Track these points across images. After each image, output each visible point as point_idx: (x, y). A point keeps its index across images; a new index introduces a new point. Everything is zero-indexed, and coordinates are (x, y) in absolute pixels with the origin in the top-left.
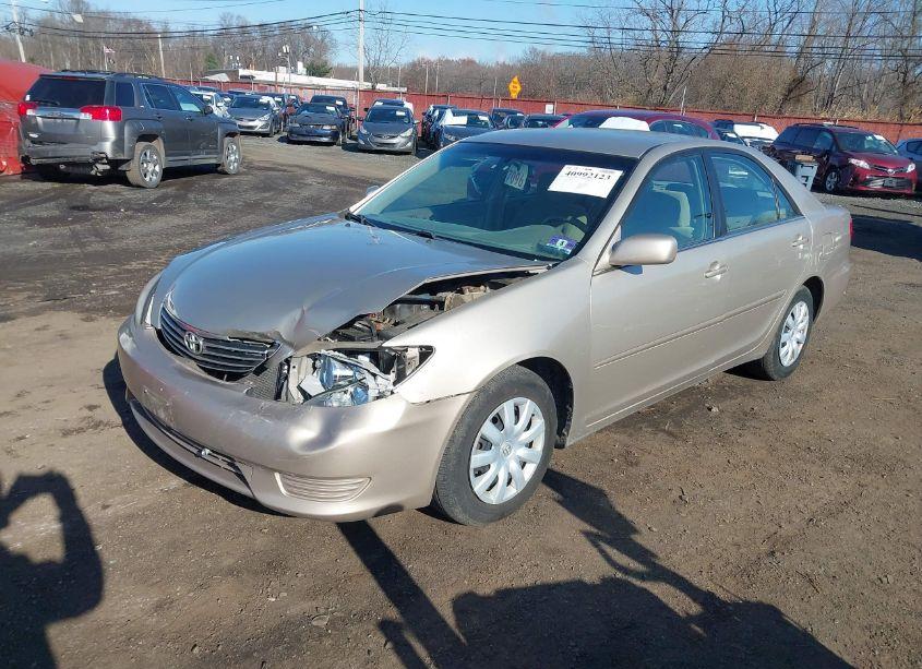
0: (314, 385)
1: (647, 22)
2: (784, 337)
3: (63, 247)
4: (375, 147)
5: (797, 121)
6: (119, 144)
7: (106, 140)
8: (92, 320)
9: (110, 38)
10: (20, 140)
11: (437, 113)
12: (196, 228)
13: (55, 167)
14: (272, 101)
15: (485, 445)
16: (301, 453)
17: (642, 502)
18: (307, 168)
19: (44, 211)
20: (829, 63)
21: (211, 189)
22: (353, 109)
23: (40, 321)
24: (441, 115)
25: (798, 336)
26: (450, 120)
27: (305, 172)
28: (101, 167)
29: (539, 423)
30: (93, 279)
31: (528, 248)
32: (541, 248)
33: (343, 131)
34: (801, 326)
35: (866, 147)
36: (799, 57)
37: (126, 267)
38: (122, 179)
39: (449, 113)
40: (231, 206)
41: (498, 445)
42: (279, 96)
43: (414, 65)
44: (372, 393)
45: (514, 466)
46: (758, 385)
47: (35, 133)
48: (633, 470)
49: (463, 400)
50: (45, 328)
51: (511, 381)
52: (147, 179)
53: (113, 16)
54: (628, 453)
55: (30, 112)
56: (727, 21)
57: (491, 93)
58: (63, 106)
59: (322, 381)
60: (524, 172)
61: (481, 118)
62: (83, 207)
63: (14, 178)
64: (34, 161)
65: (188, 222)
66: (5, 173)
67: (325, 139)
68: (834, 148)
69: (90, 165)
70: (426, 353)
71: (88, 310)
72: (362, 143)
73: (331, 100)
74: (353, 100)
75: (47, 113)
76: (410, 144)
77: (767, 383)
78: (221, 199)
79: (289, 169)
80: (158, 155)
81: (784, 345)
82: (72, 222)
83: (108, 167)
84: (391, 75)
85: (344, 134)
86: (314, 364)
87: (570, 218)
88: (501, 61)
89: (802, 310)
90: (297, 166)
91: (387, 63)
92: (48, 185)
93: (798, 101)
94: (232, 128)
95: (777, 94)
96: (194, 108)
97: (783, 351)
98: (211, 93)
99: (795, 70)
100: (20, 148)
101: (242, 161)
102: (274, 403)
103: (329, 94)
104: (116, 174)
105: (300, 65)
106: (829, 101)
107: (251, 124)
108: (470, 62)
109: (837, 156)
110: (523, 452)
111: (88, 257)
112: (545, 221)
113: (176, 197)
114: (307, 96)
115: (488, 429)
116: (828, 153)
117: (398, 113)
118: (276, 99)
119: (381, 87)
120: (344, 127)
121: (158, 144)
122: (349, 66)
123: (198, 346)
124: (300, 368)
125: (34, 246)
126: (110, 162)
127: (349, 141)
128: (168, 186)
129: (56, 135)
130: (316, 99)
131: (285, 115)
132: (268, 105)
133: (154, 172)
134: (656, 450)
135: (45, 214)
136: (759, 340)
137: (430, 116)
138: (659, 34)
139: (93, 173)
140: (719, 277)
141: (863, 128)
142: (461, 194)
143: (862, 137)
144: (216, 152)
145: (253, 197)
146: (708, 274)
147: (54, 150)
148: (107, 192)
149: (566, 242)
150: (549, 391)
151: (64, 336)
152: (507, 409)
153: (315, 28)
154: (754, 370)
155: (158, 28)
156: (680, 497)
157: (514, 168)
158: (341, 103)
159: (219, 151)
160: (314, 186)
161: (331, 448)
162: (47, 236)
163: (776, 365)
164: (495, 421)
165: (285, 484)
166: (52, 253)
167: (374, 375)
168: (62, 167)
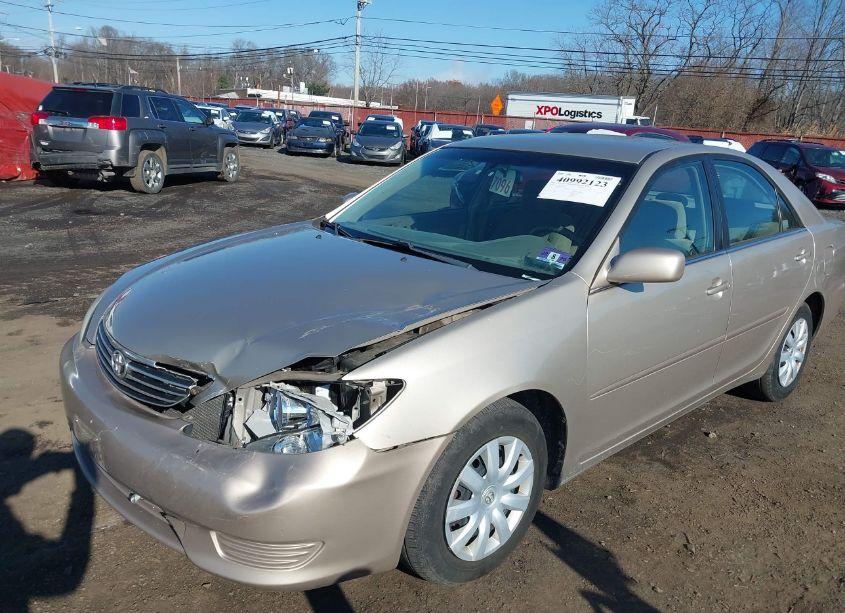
0: (263, 424)
1: (619, 48)
2: (784, 356)
3: (57, 249)
4: (366, 159)
5: (764, 138)
6: (123, 152)
7: (111, 148)
8: (68, 325)
9: (133, 60)
10: (32, 147)
11: (425, 128)
12: (188, 233)
13: (63, 172)
14: (273, 116)
15: (464, 494)
16: (239, 511)
17: (643, 552)
18: (302, 178)
19: (46, 215)
20: (790, 85)
21: (211, 196)
22: (347, 124)
23: (14, 325)
24: (428, 130)
25: (797, 354)
26: (436, 134)
27: (300, 181)
28: (106, 174)
29: (527, 464)
30: (79, 282)
31: (514, 262)
32: (529, 261)
33: (338, 144)
34: (801, 343)
35: (832, 162)
36: (762, 79)
37: (114, 270)
38: (126, 185)
39: (435, 127)
40: (226, 211)
41: (479, 494)
42: (279, 111)
43: (405, 85)
44: (327, 440)
45: (497, 514)
46: (756, 406)
47: (45, 140)
48: (629, 510)
49: (438, 444)
50: (19, 332)
51: (496, 418)
52: (150, 185)
53: (138, 40)
54: (622, 488)
55: (42, 122)
56: (695, 47)
57: (475, 111)
58: (73, 116)
59: (272, 417)
60: (511, 178)
61: (465, 132)
62: (85, 210)
63: (28, 183)
64: (43, 168)
65: (183, 226)
66: (19, 179)
67: (320, 151)
68: (801, 162)
69: (96, 172)
70: (395, 387)
71: (67, 314)
72: (354, 154)
73: (327, 116)
74: (348, 117)
75: (58, 123)
76: (398, 157)
77: (765, 404)
78: (217, 204)
79: (286, 178)
80: (161, 163)
81: (783, 364)
82: (72, 226)
83: (113, 174)
84: (384, 94)
85: (338, 147)
86: (264, 395)
87: (561, 228)
88: (485, 82)
89: (802, 327)
90: (293, 175)
91: (380, 83)
92: (56, 190)
93: (762, 119)
94: (231, 139)
95: (742, 113)
96: (197, 120)
97: (782, 371)
98: (219, 109)
99: (759, 91)
100: (31, 155)
101: (241, 170)
102: (214, 447)
103: (327, 110)
104: (120, 180)
105: (302, 85)
106: (790, 121)
107: (253, 136)
108: (456, 84)
109: (804, 170)
110: (507, 499)
111: (78, 260)
112: (533, 231)
113: (174, 203)
114: (306, 112)
115: (468, 476)
116: (795, 167)
117: (388, 128)
118: (278, 114)
119: (374, 105)
120: (339, 140)
121: (161, 153)
122: (347, 86)
123: (123, 367)
124: (246, 399)
125: (30, 248)
126: (115, 169)
127: (343, 153)
128: (168, 192)
129: (65, 142)
130: (313, 114)
131: (285, 128)
132: (269, 119)
133: (156, 179)
134: (653, 487)
135: (47, 217)
136: (759, 361)
137: (418, 131)
138: (631, 58)
139: (100, 179)
140: (720, 294)
141: (827, 144)
142: (444, 203)
143: (828, 152)
144: (217, 162)
145: (248, 203)
146: (709, 292)
147: (62, 158)
148: (111, 198)
149: (558, 256)
150: (539, 427)
151: (35, 342)
152: (490, 450)
153: (316, 51)
154: (752, 391)
155: (177, 51)
156: (685, 546)
157: (499, 174)
158: (337, 118)
159: (218, 159)
160: (307, 194)
161: (275, 506)
162: (45, 238)
163: (775, 386)
164: (476, 464)
165: (222, 546)
166: (46, 255)
167: (331, 417)
168: (70, 173)
